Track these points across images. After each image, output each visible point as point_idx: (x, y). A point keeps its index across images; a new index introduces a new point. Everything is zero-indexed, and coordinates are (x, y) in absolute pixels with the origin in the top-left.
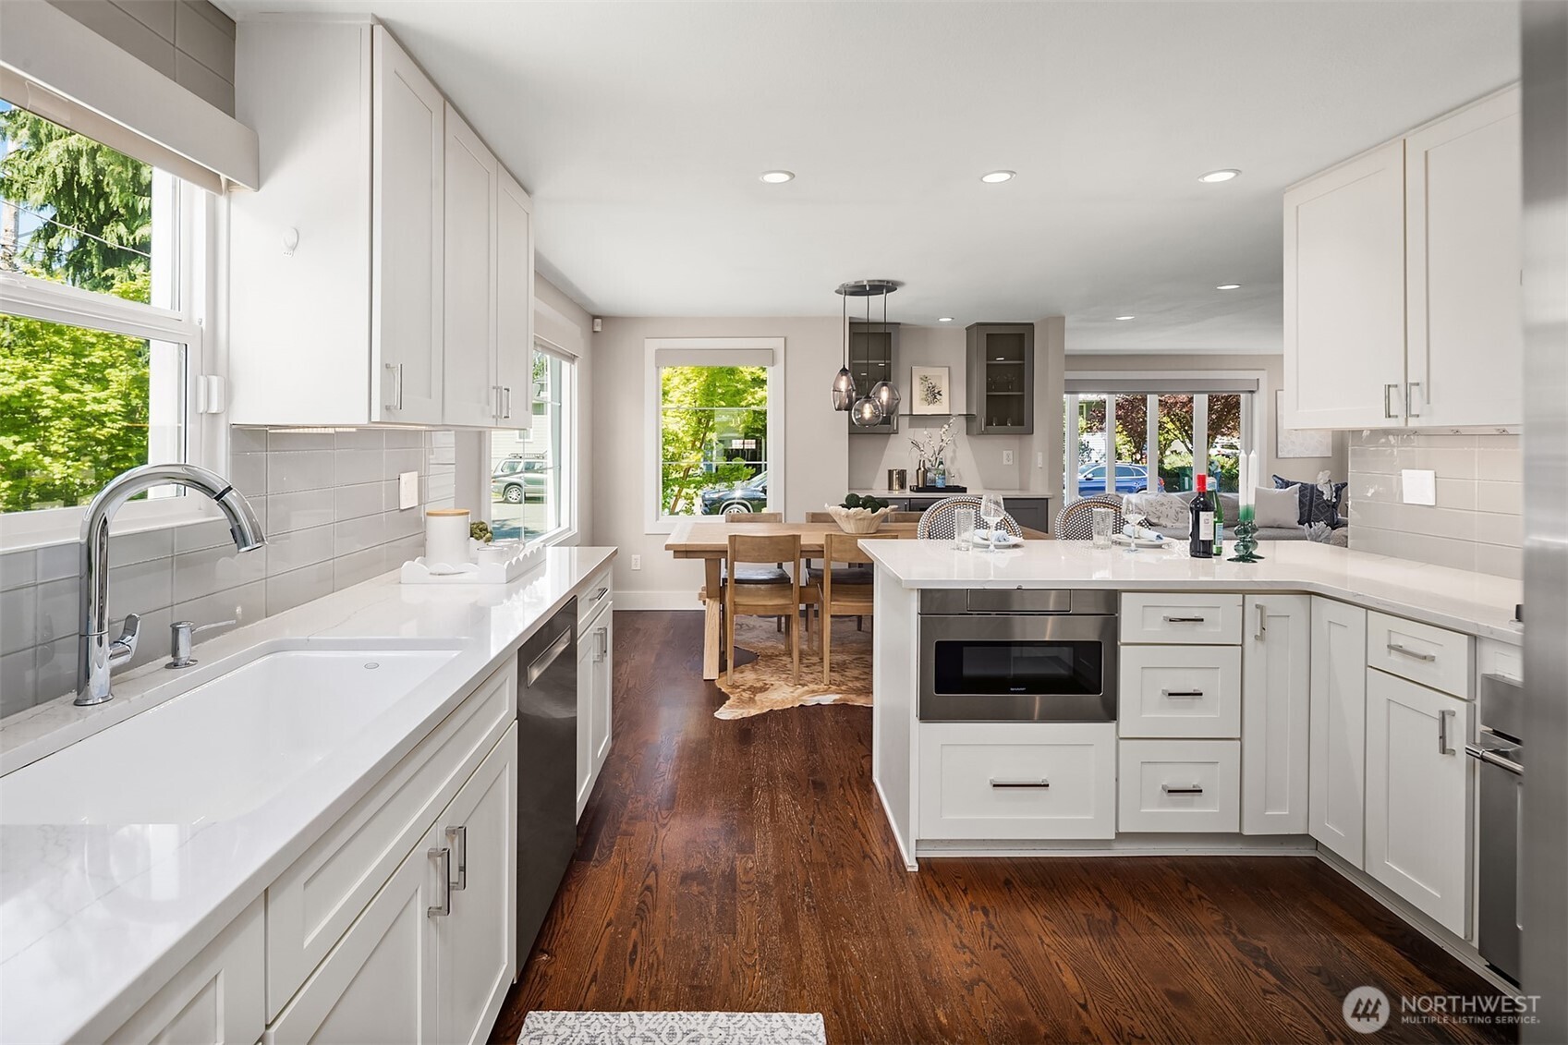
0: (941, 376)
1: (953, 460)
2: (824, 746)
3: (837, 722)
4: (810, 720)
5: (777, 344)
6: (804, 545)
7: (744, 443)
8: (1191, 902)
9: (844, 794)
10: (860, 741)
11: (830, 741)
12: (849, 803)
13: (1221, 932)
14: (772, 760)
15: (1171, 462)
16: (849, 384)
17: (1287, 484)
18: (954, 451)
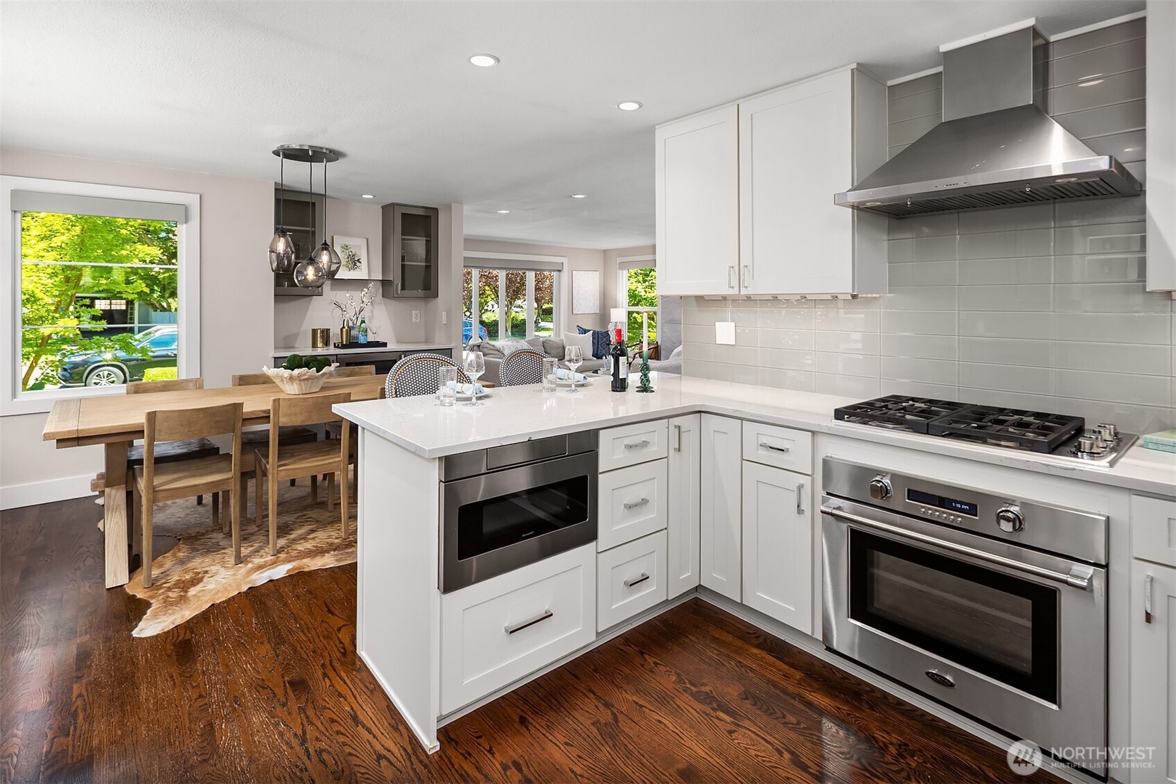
0: (360, 246)
1: (371, 318)
2: (290, 631)
3: (298, 597)
4: (265, 603)
5: (192, 200)
6: (246, 413)
7: (111, 304)
8: (652, 672)
9: (332, 685)
10: (330, 611)
11: (297, 622)
12: (340, 695)
13: (681, 690)
14: (229, 673)
15: (488, 317)
16: (287, 245)
17: (585, 331)
18: (372, 311)
